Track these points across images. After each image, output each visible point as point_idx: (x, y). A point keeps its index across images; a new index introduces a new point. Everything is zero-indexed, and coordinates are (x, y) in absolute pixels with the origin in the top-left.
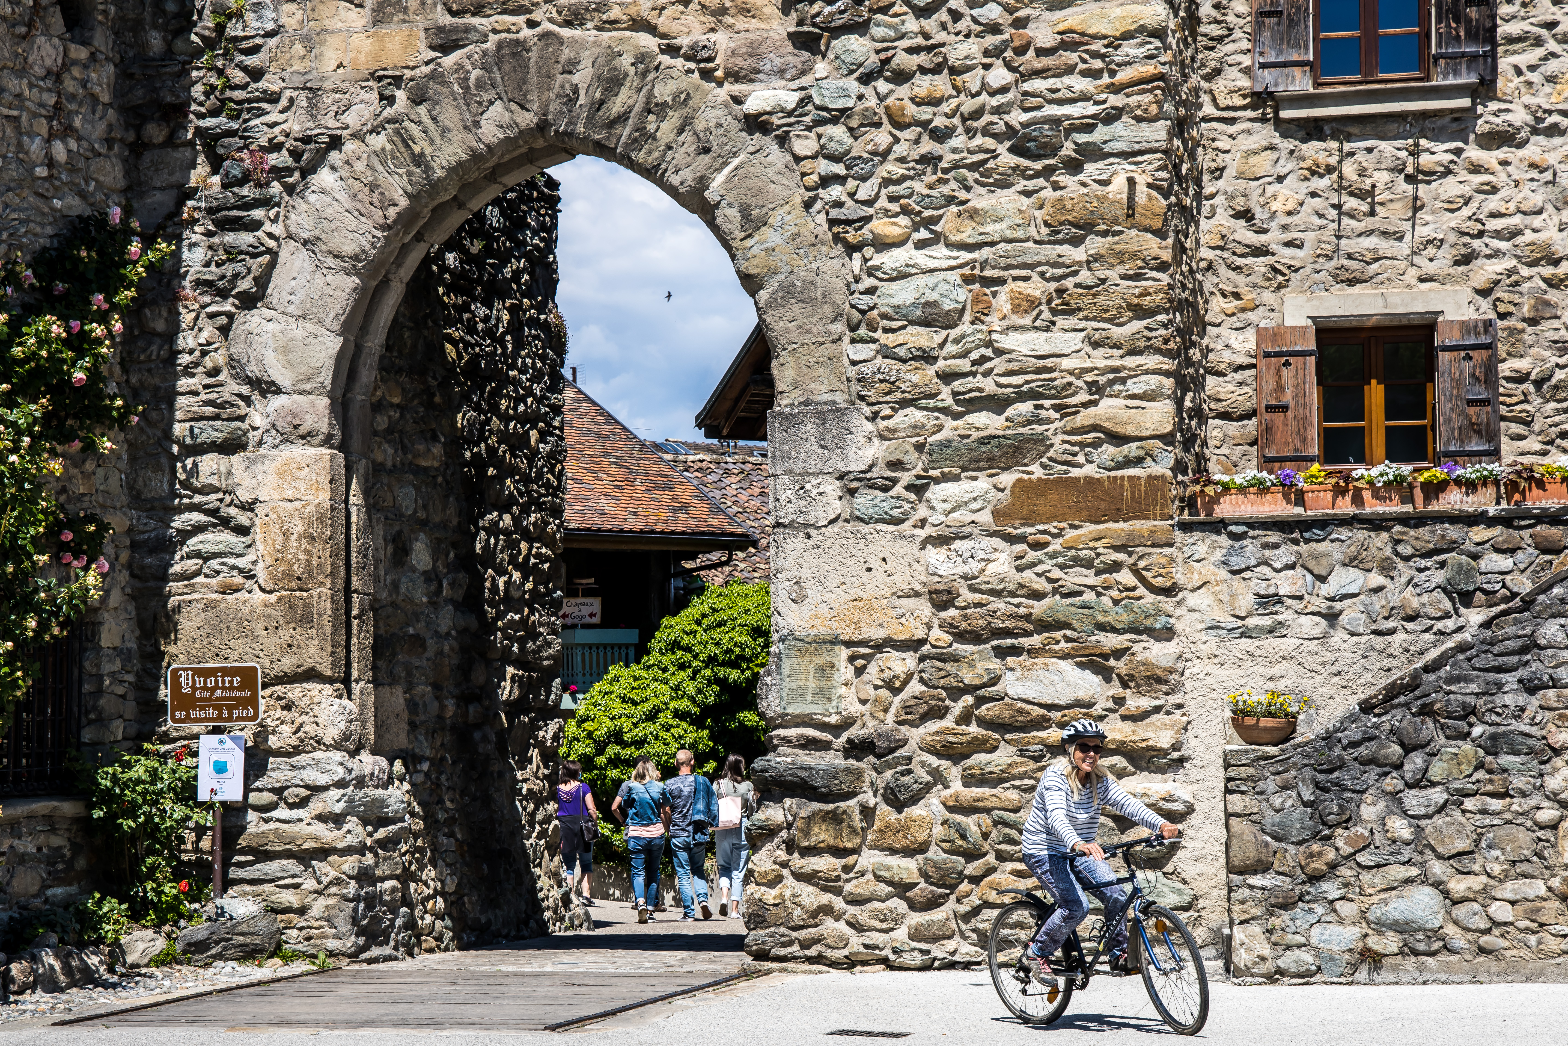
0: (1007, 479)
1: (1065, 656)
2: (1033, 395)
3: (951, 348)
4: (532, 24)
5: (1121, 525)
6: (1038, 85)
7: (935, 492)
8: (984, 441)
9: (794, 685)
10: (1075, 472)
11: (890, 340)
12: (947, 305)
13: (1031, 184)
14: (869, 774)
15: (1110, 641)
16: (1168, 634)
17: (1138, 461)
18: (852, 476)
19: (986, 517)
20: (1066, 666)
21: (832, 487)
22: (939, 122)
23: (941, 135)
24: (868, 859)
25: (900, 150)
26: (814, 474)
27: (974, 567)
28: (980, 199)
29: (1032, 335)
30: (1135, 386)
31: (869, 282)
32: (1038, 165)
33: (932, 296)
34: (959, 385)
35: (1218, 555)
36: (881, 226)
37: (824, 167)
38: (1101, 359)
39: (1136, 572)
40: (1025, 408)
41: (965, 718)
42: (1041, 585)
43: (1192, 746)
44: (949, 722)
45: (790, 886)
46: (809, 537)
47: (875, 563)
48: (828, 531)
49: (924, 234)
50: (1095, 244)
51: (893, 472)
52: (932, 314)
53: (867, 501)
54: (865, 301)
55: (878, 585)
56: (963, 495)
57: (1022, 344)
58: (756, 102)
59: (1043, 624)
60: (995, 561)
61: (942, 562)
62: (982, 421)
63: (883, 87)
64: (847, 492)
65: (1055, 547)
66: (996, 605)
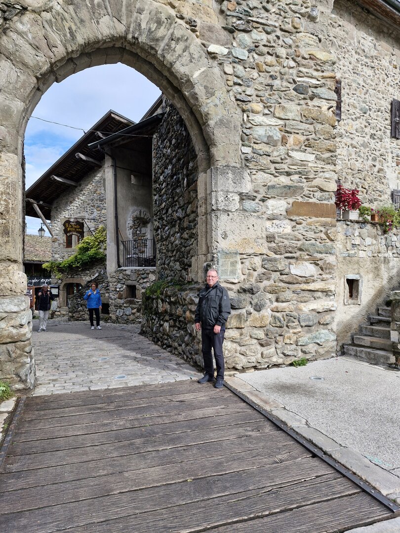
0: (291, 200)
1: (307, 260)
2: (300, 173)
3: (274, 153)
5: (323, 219)
6: (302, 69)
7: (270, 203)
8: (285, 187)
9: (223, 269)
10: (311, 200)
11: (256, 146)
12: (275, 138)
13: (299, 102)
14: (249, 300)
15: (319, 256)
16: (333, 253)
17: (327, 199)
18: (243, 194)
19: (284, 213)
20: (307, 264)
21: (237, 198)
22: (273, 73)
23: (273, 77)
25: (260, 80)
26: (231, 192)
27: (280, 229)
28: (285, 103)
29: (300, 153)
30: (327, 175)
31: (249, 125)
32: (302, 96)
33: (271, 134)
34: (277, 166)
36: (254, 105)
37: (235, 79)
38: (320, 164)
39: (326, 234)
40: (297, 177)
41: (278, 279)
42: (299, 236)
43: (337, 290)
44: (272, 282)
46: (228, 215)
47: (250, 226)
48: (235, 213)
49: (266, 111)
50: (318, 127)
51: (255, 194)
52: (270, 142)
53: (248, 204)
54: (247, 132)
55: (251, 234)
56: (278, 205)
57: (298, 156)
58: (213, 48)
59: (301, 250)
60: (286, 227)
61: (271, 228)
62: (284, 180)
63: (256, 56)
64: (242, 199)
65: (304, 223)
66: (286, 242)
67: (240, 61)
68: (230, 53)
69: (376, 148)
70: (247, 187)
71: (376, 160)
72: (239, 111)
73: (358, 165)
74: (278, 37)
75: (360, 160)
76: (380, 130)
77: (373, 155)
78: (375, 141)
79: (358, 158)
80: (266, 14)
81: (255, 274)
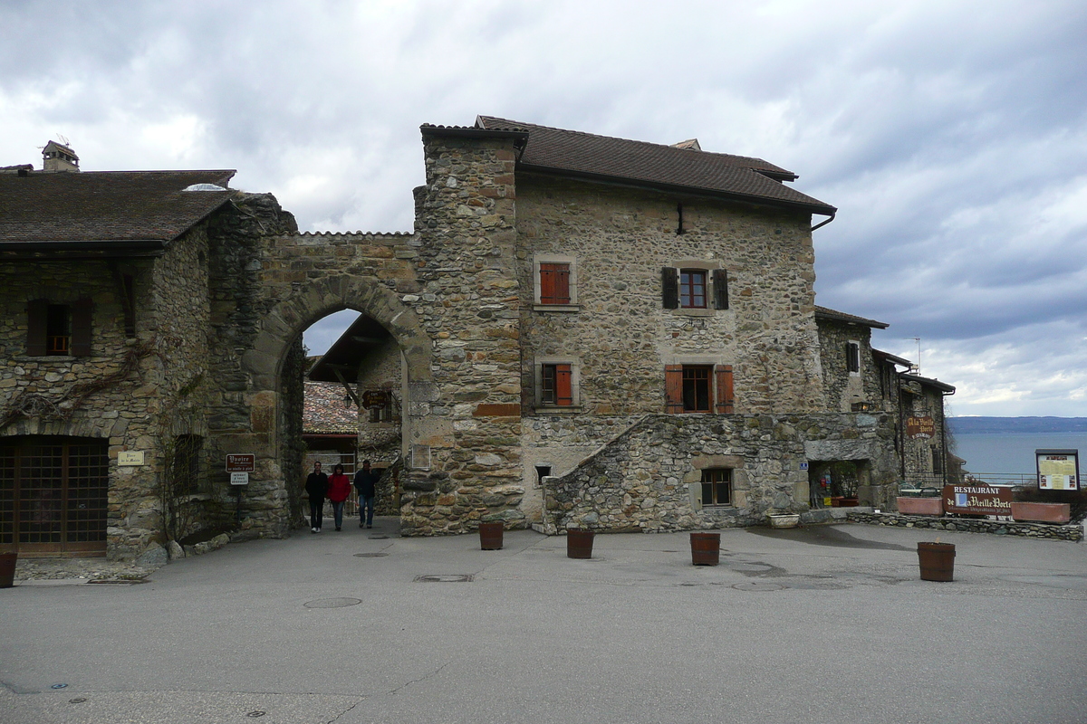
0: (477, 404)
1: (491, 452)
2: (484, 381)
3: (461, 368)
4: (340, 272)
5: (507, 417)
6: (485, 299)
7: (458, 407)
8: (470, 393)
9: (416, 460)
10: (495, 403)
11: (444, 365)
12: (460, 357)
13: (483, 325)
14: (438, 484)
15: (505, 448)
16: (519, 446)
17: (512, 400)
18: (433, 402)
19: (470, 414)
20: (491, 454)
21: (427, 405)
22: (458, 307)
23: (459, 310)
24: (438, 508)
25: (447, 314)
26: (422, 401)
27: (467, 428)
28: (469, 328)
29: (483, 365)
30: (510, 380)
31: (438, 349)
32: (485, 320)
33: (456, 354)
34: (463, 378)
35: (532, 425)
36: (441, 334)
37: (426, 317)
38: (503, 372)
39: (510, 429)
40: (481, 385)
41: (465, 468)
42: (485, 433)
43: (525, 476)
44: (460, 470)
45: (415, 516)
46: (420, 419)
47: (439, 427)
48: (426, 418)
49: (453, 337)
50: (501, 341)
51: (444, 401)
52: (456, 359)
53: (437, 409)
54: (437, 354)
55: (440, 433)
56: (464, 408)
57: (481, 368)
58: (406, 298)
59: (486, 443)
60: (473, 426)
61: (458, 426)
62: (469, 388)
63: (442, 296)
64: (431, 407)
65: (489, 423)
66: (473, 438)
67: (430, 303)
68: (421, 299)
69: (638, 323)
70: (437, 396)
71: (639, 335)
72: (429, 340)
73: (612, 346)
74: (463, 279)
75: (615, 340)
76: (646, 303)
77: (634, 332)
78: (637, 316)
79: (613, 338)
80: (451, 263)
81: (445, 463)
